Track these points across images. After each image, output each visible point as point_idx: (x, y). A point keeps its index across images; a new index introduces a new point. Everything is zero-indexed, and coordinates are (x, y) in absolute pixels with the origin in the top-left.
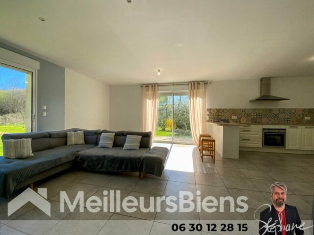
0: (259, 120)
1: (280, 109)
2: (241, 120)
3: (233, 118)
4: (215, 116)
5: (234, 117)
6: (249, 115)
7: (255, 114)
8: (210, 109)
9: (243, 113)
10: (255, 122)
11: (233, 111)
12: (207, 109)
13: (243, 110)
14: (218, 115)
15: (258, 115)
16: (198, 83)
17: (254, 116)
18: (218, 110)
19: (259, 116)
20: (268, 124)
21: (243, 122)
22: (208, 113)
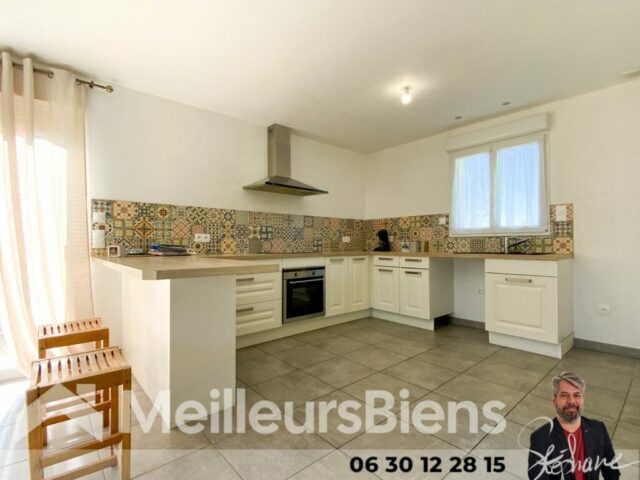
0: (266, 246)
1: (305, 217)
2: (223, 246)
3: (196, 240)
4: (129, 233)
5: (202, 238)
6: (242, 231)
7: (259, 228)
8: (110, 203)
9: (228, 224)
10: (258, 250)
11: (199, 217)
12: (95, 202)
13: (229, 215)
14: (144, 229)
15: (264, 230)
16: (43, 69)
17: (255, 232)
18: (144, 210)
19: (267, 233)
20: (285, 255)
21: (228, 252)
22: (98, 217)
